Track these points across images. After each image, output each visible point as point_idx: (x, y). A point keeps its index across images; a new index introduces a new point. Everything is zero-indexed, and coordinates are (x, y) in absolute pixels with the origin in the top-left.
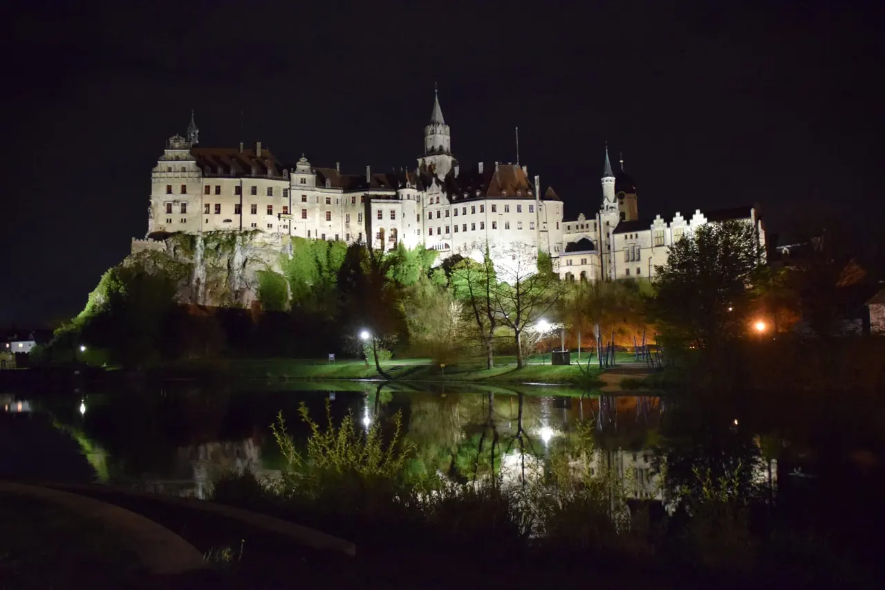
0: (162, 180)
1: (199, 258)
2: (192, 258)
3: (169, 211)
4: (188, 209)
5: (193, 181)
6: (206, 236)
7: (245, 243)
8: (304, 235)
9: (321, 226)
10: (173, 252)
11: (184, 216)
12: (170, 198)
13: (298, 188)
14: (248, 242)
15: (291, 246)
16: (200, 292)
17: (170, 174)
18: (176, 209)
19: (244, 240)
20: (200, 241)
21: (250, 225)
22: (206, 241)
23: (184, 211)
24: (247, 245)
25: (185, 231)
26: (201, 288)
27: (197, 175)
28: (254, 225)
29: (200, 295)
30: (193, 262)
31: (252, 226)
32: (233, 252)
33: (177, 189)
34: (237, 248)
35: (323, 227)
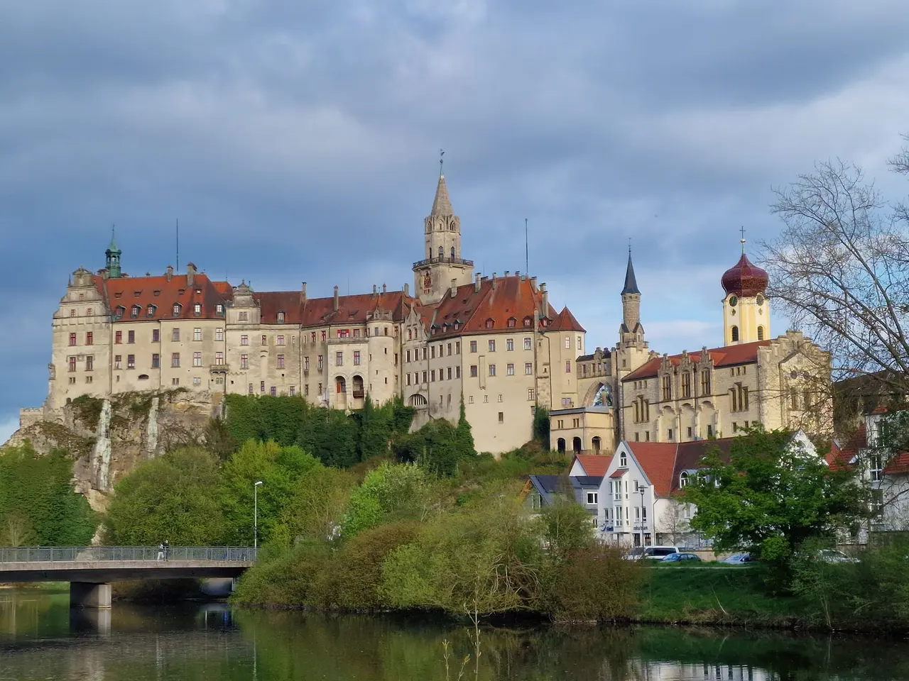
0: (64, 327)
1: (102, 429)
2: (94, 430)
3: (73, 369)
4: (95, 364)
5: (101, 327)
6: (116, 400)
7: (162, 407)
8: (243, 392)
9: (269, 376)
10: (73, 424)
11: (89, 374)
12: (73, 351)
13: (235, 327)
14: (165, 405)
15: (224, 408)
16: (102, 474)
17: (74, 321)
18: (81, 365)
19: (161, 403)
20: (106, 406)
21: (171, 383)
22: (115, 406)
23: (89, 368)
24: (164, 410)
25: (91, 394)
26: (104, 469)
27: (104, 319)
28: (175, 381)
29: (102, 478)
30: (95, 435)
31: (174, 383)
32: (146, 421)
33: (82, 338)
34: (152, 413)
35: (274, 377)
